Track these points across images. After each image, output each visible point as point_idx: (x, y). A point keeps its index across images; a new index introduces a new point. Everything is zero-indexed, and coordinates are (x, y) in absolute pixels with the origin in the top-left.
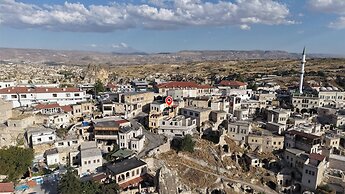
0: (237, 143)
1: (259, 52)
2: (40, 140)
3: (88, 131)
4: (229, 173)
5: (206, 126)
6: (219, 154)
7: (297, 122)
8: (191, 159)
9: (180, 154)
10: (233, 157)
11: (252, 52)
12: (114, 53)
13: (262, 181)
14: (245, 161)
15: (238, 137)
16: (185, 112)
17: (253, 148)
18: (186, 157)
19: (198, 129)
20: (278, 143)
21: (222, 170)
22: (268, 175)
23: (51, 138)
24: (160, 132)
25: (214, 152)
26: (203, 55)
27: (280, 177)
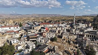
0: (66, 38)
1: (54, 15)
2: (14, 42)
3: (26, 38)
4: (67, 46)
5: (58, 34)
6: (63, 41)
7: (77, 32)
8: (57, 43)
9: (54, 42)
10: (66, 42)
11: (52, 15)
12: (11, 15)
13: (74, 46)
14: (69, 42)
15: (66, 36)
16: (52, 31)
17: (70, 39)
18: (55, 43)
19: (56, 35)
20: (75, 37)
21: (65, 45)
22: (75, 45)
23: (17, 41)
24: (46, 37)
25: (62, 41)
26: (39, 15)
27: (78, 45)
